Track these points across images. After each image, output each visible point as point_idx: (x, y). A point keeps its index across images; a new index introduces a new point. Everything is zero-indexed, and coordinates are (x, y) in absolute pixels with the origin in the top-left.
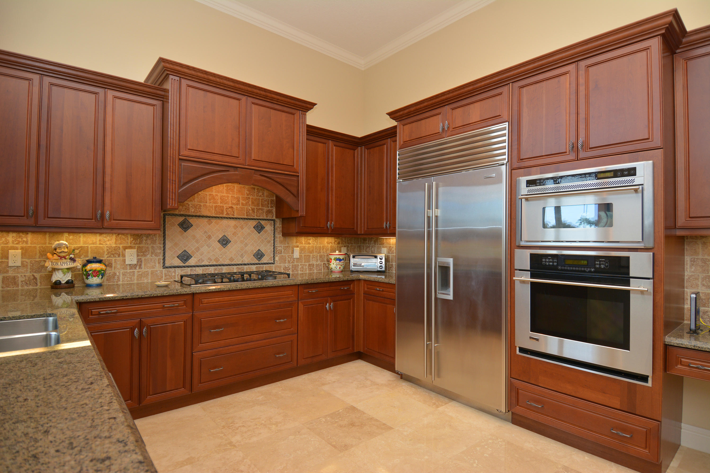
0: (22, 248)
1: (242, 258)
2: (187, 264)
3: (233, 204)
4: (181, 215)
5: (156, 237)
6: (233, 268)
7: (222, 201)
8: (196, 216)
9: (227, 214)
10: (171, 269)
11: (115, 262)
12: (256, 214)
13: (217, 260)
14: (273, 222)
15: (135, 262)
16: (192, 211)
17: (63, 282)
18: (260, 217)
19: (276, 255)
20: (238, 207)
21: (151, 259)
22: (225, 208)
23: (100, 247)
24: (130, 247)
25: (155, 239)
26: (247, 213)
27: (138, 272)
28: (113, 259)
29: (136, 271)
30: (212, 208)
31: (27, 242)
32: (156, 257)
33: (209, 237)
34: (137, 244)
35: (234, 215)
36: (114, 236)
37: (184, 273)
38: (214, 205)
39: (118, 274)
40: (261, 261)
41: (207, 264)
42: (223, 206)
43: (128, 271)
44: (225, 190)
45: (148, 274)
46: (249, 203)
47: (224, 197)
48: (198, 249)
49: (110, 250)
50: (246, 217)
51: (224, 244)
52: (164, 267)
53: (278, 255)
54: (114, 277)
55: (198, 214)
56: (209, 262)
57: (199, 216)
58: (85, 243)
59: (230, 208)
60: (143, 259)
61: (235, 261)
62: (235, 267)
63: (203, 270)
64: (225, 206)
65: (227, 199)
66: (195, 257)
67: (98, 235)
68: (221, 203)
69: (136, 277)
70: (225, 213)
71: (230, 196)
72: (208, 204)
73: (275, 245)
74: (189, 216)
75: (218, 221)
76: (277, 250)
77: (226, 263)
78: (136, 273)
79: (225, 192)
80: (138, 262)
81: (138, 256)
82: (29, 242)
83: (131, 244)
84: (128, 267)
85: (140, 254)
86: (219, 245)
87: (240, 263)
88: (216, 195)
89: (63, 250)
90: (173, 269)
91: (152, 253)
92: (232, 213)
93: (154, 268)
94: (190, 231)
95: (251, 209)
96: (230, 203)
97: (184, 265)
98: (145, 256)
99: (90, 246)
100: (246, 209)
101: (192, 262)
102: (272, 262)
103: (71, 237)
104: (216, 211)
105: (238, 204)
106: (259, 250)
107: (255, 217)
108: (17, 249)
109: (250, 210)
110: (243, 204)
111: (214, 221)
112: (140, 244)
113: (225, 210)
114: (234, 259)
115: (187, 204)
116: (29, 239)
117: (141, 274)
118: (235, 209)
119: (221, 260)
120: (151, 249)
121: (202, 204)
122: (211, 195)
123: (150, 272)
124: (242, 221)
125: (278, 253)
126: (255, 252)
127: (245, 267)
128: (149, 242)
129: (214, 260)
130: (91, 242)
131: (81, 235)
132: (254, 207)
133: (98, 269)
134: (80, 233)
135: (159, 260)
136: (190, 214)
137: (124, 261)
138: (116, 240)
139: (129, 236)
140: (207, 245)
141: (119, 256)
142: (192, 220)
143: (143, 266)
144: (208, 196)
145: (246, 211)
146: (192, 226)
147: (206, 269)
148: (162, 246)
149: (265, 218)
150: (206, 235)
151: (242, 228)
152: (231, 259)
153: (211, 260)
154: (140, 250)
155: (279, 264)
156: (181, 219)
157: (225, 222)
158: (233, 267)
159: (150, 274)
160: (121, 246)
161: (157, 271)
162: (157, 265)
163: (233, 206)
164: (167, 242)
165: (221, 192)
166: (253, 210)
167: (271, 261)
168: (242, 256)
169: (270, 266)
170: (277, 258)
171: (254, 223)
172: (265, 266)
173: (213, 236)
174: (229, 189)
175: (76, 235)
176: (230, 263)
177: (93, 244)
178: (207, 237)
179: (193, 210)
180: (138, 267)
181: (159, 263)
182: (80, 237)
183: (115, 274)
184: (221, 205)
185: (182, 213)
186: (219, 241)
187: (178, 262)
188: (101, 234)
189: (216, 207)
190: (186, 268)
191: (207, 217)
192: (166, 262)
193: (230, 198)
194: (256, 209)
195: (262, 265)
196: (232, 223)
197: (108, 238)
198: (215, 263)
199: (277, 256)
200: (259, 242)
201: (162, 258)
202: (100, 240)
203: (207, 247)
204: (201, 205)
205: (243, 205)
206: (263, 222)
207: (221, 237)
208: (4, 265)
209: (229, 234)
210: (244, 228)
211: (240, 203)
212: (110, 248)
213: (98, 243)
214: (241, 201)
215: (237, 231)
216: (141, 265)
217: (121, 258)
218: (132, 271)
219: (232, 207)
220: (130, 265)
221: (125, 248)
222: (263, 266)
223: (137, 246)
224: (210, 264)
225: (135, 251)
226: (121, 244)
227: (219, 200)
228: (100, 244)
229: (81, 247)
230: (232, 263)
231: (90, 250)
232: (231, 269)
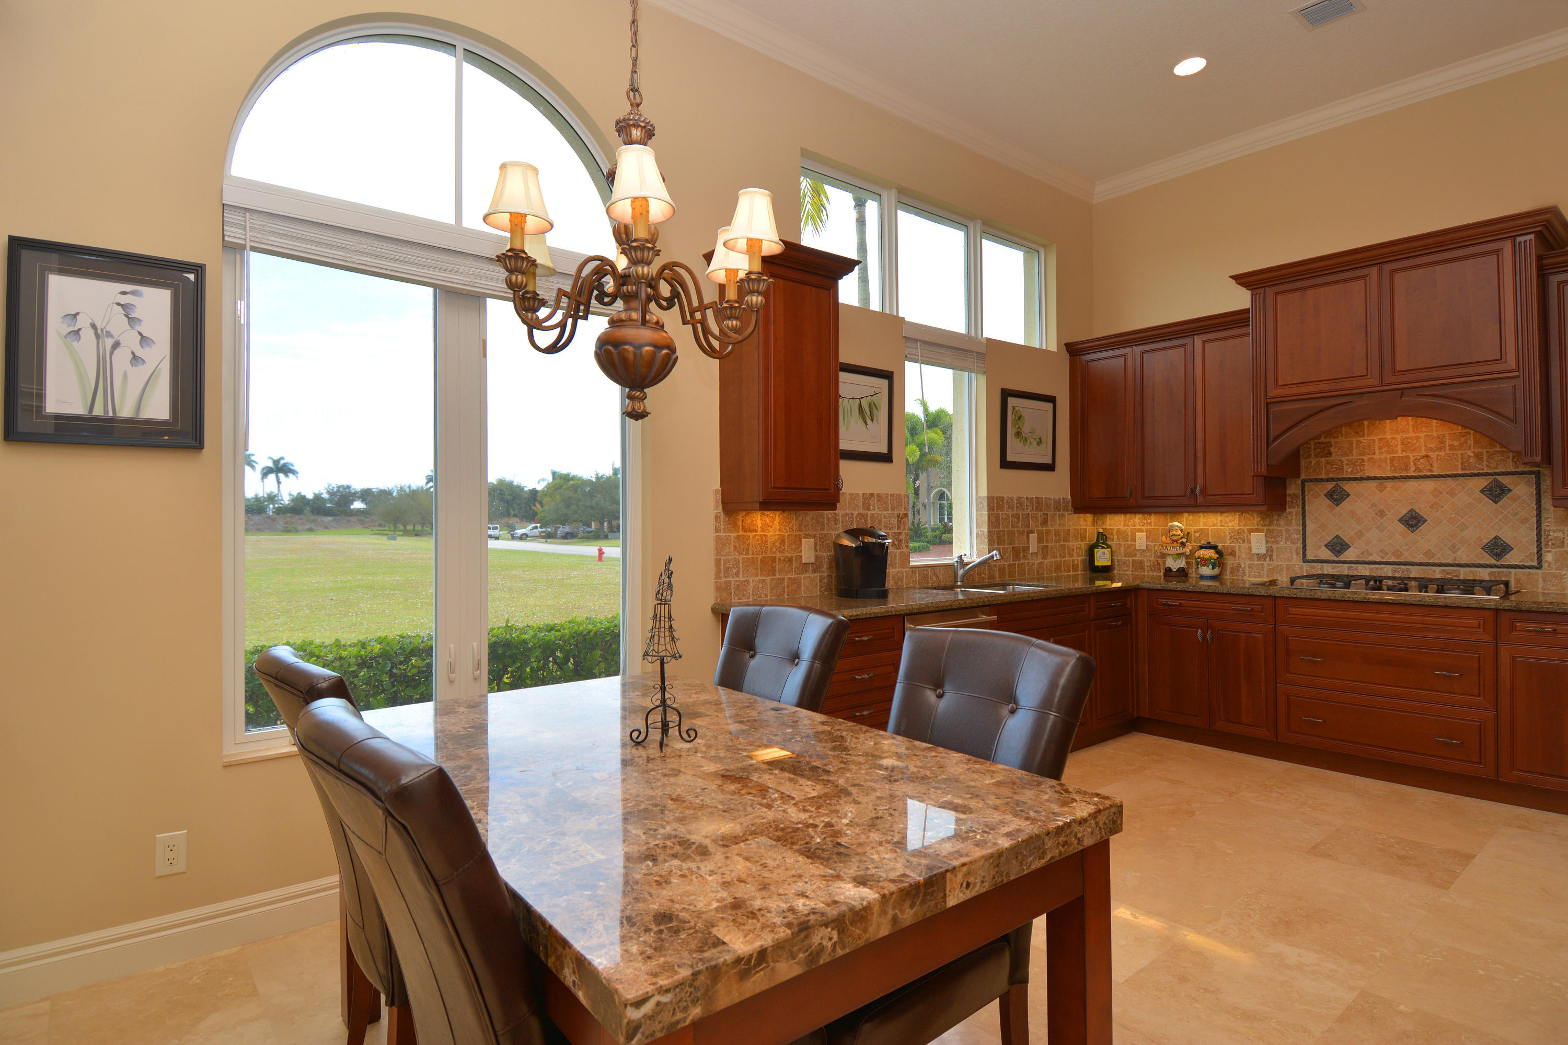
0: (1147, 531)
1: (1454, 553)
2: (1342, 558)
3: (1431, 449)
4: (1332, 480)
5: (1292, 516)
6: (1434, 571)
7: (1406, 445)
8: (1355, 479)
9: (1418, 469)
10: (1315, 565)
11: (1239, 550)
12: (1485, 463)
13: (1396, 553)
14: (1533, 476)
15: (1263, 551)
16: (1348, 471)
17: (1175, 570)
18: (1496, 468)
19: (1544, 549)
20: (1442, 453)
21: (1286, 548)
22: (1412, 459)
23: (1221, 530)
24: (1257, 530)
25: (1290, 518)
26: (1462, 464)
27: (1269, 565)
28: (1237, 545)
29: (1265, 563)
30: (1386, 462)
31: (1150, 524)
32: (1292, 545)
33: (1381, 513)
34: (1265, 525)
35: (1431, 471)
36: (1237, 514)
37: (1337, 572)
38: (1389, 456)
39: (1243, 566)
40: (1504, 561)
41: (1378, 559)
42: (1408, 457)
43: (1256, 563)
44: (1411, 427)
45: (1282, 569)
46: (1467, 443)
47: (1409, 440)
48: (1360, 534)
49: (1233, 534)
50: (1461, 472)
51: (1412, 526)
52: (1305, 560)
53: (1554, 550)
54: (1238, 570)
55: (1358, 476)
56: (1383, 558)
57: (1362, 479)
58: (1205, 524)
59: (1423, 457)
60: (1274, 546)
61: (1438, 558)
62: (1438, 569)
63: (1371, 570)
64: (1411, 456)
65: (1415, 441)
66: (1355, 548)
67: (1218, 514)
68: (1403, 451)
69: (1265, 572)
70: (1413, 469)
71: (1422, 435)
72: (1376, 457)
73: (1543, 527)
74: (1344, 479)
75: (1398, 483)
76: (1550, 537)
77: (1416, 560)
78: (1266, 566)
79: (1411, 430)
80: (1267, 551)
81: (1267, 542)
82: (1153, 524)
83: (1258, 525)
84: (1255, 557)
85: (1270, 540)
86: (1401, 527)
87: (1450, 561)
88: (1392, 438)
89: (1175, 533)
90: (1320, 564)
91: (1287, 539)
92: (1429, 467)
93: (1290, 561)
94: (1345, 503)
95: (1472, 455)
96: (1423, 448)
97: (1336, 559)
98: (1277, 542)
99: (1210, 528)
100: (1460, 456)
101: (1350, 554)
102: (1535, 564)
103: (1191, 518)
104: (1394, 466)
105: (1441, 449)
106: (1496, 538)
107: (1485, 471)
108: (1142, 531)
109: (1469, 456)
110: (1452, 448)
111: (1389, 485)
112: (1269, 525)
113: (1412, 463)
114: (1434, 555)
115: (1340, 460)
116: (1152, 520)
117: (1273, 569)
118: (1435, 458)
119: (1406, 554)
120: (1284, 533)
121: (1365, 458)
122: (1381, 439)
123: (1285, 566)
124: (1450, 481)
125: (1553, 544)
126: (1485, 541)
127: (1462, 570)
128: (1282, 522)
129: (1392, 554)
130: (1211, 524)
131: (1201, 514)
132: (1480, 450)
133: (1207, 557)
134: (1199, 512)
135: (1296, 549)
136: (1345, 476)
137: (1250, 548)
138: (1240, 520)
139: (1255, 515)
140: (1377, 528)
141: (1244, 542)
142: (1347, 487)
143: (1274, 557)
144: (1377, 443)
145: (1460, 461)
146: (1348, 495)
147: (1377, 569)
148: (1301, 528)
149: (1512, 469)
150: (1374, 511)
151: (1452, 493)
152: (1428, 553)
153: (1386, 554)
154: (1269, 534)
155: (1556, 569)
156: (1330, 486)
157: (1413, 484)
158: (1434, 568)
159: (1285, 569)
160: (1245, 528)
161: (1294, 566)
162: (1295, 557)
163: (1430, 454)
164: (1307, 522)
165: (1403, 432)
166: (1478, 456)
167: (1533, 562)
168: (1454, 549)
169: (1530, 574)
170: (1548, 557)
171: (1483, 482)
172: (1516, 573)
173: (1389, 511)
174: (1420, 424)
175: (1195, 515)
176: (1425, 560)
177: (1214, 525)
178: (1376, 514)
179: (1350, 470)
180: (1268, 558)
181: (1297, 554)
182: (1200, 517)
183: (1239, 566)
184: (1404, 454)
185: (1331, 476)
186: (1401, 520)
187: (1326, 554)
188: (1222, 513)
189: (1392, 460)
190: (1339, 565)
191: (1375, 478)
192: (1308, 553)
193: (1422, 440)
194: (1485, 453)
195: (1505, 570)
196: (1430, 485)
197: (1230, 518)
198: (1393, 559)
199: (1549, 551)
200: (1497, 520)
201: (1301, 546)
202: (1221, 521)
203: (1377, 531)
204: (1363, 460)
205: (1454, 450)
206: (1504, 480)
207: (1404, 512)
208: (1133, 548)
209: (1423, 506)
210: (1456, 494)
211: (1445, 447)
212: (1233, 530)
213: (1219, 524)
214: (1448, 442)
215: (1440, 500)
216: (1271, 556)
217: (1246, 544)
218: (1260, 563)
219: (1427, 456)
220: (1258, 554)
221: (1251, 531)
222: (1510, 573)
223: (1265, 528)
224: (1385, 560)
225: (1262, 536)
226: (1245, 525)
227: (1399, 446)
228: (1221, 526)
229: (1201, 529)
230: (1431, 561)
231: (1210, 533)
232: (1429, 572)
